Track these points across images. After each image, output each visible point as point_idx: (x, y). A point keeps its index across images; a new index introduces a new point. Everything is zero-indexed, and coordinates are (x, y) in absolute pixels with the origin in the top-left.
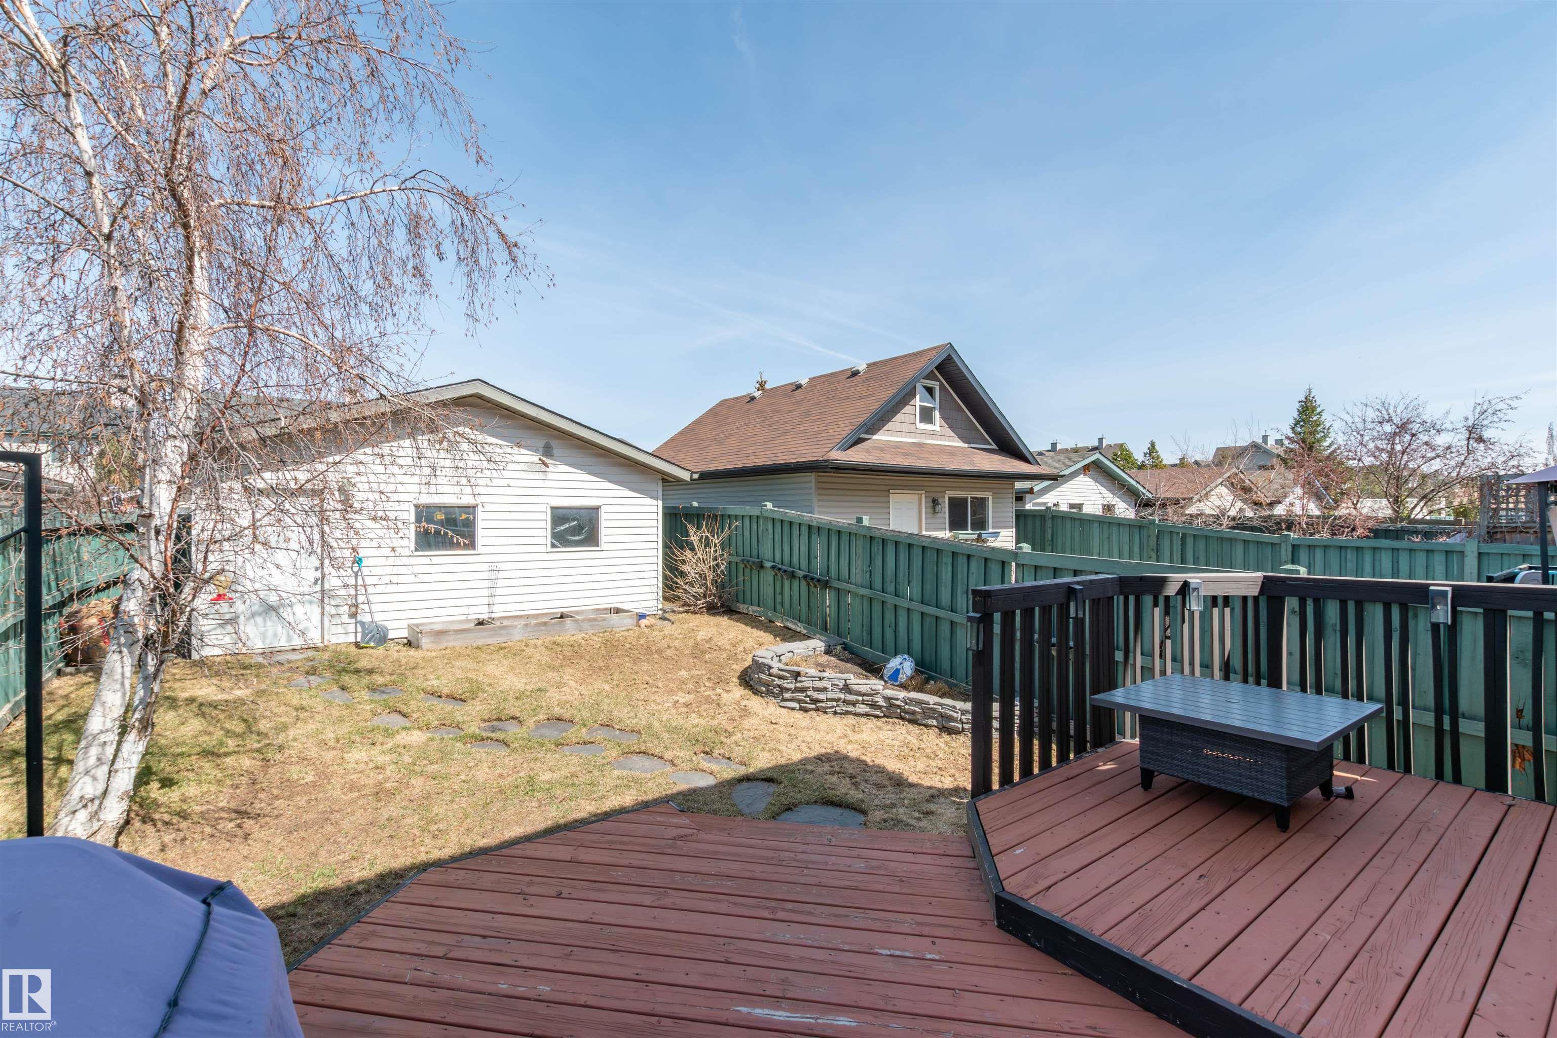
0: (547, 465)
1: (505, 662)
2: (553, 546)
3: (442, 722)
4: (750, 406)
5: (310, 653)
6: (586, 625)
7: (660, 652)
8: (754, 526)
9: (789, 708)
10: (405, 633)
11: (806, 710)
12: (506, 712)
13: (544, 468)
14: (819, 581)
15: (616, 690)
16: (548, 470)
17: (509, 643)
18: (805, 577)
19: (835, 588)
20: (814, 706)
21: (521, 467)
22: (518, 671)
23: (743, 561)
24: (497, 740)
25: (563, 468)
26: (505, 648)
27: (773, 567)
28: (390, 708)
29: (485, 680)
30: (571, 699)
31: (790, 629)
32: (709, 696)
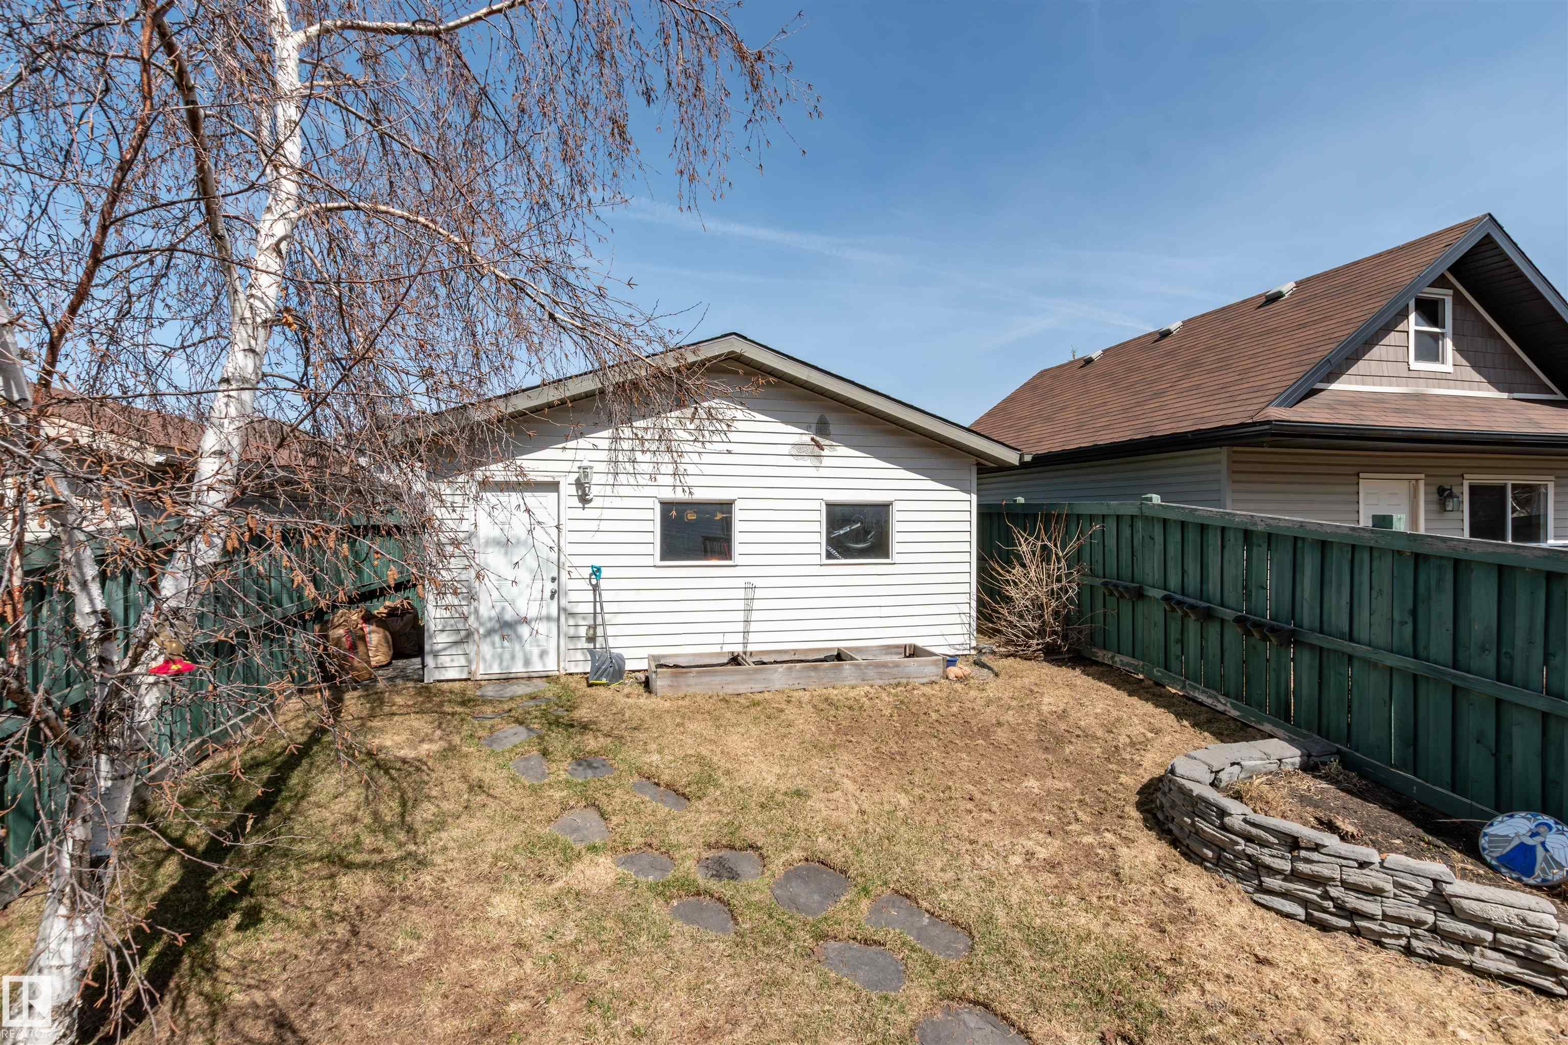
0: (821, 447)
1: (755, 731)
2: (829, 556)
3: (648, 840)
4: (1085, 370)
5: (542, 685)
6: (871, 673)
7: (985, 732)
8: (1127, 532)
9: (1279, 912)
10: (644, 665)
11: (1325, 928)
12: (742, 833)
13: (817, 451)
14: (1273, 630)
15: (919, 808)
16: (823, 453)
17: (766, 695)
18: (1240, 621)
19: (1312, 647)
20: (1347, 924)
21: (786, 450)
22: (770, 749)
23: (1105, 584)
24: (719, 899)
25: (843, 450)
26: (758, 704)
27: (1167, 599)
28: (586, 799)
29: (722, 763)
30: (844, 819)
31: (1201, 704)
32: (1091, 846)
